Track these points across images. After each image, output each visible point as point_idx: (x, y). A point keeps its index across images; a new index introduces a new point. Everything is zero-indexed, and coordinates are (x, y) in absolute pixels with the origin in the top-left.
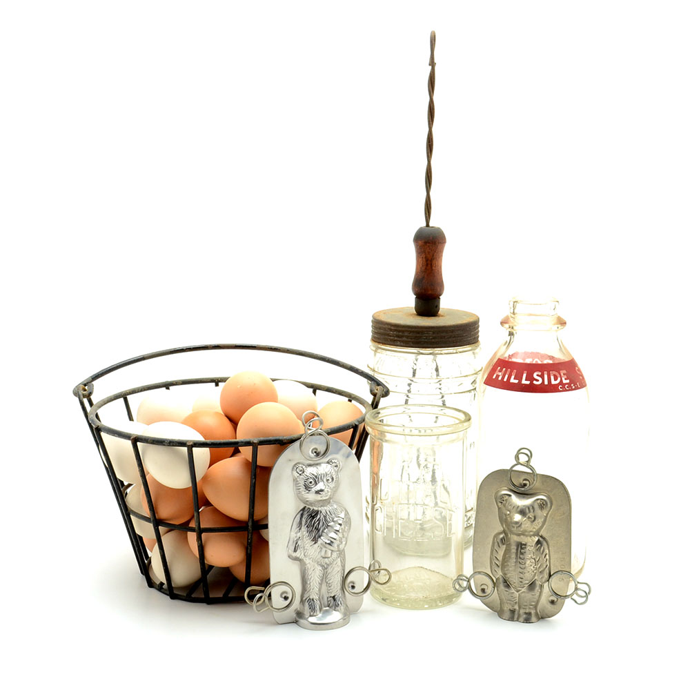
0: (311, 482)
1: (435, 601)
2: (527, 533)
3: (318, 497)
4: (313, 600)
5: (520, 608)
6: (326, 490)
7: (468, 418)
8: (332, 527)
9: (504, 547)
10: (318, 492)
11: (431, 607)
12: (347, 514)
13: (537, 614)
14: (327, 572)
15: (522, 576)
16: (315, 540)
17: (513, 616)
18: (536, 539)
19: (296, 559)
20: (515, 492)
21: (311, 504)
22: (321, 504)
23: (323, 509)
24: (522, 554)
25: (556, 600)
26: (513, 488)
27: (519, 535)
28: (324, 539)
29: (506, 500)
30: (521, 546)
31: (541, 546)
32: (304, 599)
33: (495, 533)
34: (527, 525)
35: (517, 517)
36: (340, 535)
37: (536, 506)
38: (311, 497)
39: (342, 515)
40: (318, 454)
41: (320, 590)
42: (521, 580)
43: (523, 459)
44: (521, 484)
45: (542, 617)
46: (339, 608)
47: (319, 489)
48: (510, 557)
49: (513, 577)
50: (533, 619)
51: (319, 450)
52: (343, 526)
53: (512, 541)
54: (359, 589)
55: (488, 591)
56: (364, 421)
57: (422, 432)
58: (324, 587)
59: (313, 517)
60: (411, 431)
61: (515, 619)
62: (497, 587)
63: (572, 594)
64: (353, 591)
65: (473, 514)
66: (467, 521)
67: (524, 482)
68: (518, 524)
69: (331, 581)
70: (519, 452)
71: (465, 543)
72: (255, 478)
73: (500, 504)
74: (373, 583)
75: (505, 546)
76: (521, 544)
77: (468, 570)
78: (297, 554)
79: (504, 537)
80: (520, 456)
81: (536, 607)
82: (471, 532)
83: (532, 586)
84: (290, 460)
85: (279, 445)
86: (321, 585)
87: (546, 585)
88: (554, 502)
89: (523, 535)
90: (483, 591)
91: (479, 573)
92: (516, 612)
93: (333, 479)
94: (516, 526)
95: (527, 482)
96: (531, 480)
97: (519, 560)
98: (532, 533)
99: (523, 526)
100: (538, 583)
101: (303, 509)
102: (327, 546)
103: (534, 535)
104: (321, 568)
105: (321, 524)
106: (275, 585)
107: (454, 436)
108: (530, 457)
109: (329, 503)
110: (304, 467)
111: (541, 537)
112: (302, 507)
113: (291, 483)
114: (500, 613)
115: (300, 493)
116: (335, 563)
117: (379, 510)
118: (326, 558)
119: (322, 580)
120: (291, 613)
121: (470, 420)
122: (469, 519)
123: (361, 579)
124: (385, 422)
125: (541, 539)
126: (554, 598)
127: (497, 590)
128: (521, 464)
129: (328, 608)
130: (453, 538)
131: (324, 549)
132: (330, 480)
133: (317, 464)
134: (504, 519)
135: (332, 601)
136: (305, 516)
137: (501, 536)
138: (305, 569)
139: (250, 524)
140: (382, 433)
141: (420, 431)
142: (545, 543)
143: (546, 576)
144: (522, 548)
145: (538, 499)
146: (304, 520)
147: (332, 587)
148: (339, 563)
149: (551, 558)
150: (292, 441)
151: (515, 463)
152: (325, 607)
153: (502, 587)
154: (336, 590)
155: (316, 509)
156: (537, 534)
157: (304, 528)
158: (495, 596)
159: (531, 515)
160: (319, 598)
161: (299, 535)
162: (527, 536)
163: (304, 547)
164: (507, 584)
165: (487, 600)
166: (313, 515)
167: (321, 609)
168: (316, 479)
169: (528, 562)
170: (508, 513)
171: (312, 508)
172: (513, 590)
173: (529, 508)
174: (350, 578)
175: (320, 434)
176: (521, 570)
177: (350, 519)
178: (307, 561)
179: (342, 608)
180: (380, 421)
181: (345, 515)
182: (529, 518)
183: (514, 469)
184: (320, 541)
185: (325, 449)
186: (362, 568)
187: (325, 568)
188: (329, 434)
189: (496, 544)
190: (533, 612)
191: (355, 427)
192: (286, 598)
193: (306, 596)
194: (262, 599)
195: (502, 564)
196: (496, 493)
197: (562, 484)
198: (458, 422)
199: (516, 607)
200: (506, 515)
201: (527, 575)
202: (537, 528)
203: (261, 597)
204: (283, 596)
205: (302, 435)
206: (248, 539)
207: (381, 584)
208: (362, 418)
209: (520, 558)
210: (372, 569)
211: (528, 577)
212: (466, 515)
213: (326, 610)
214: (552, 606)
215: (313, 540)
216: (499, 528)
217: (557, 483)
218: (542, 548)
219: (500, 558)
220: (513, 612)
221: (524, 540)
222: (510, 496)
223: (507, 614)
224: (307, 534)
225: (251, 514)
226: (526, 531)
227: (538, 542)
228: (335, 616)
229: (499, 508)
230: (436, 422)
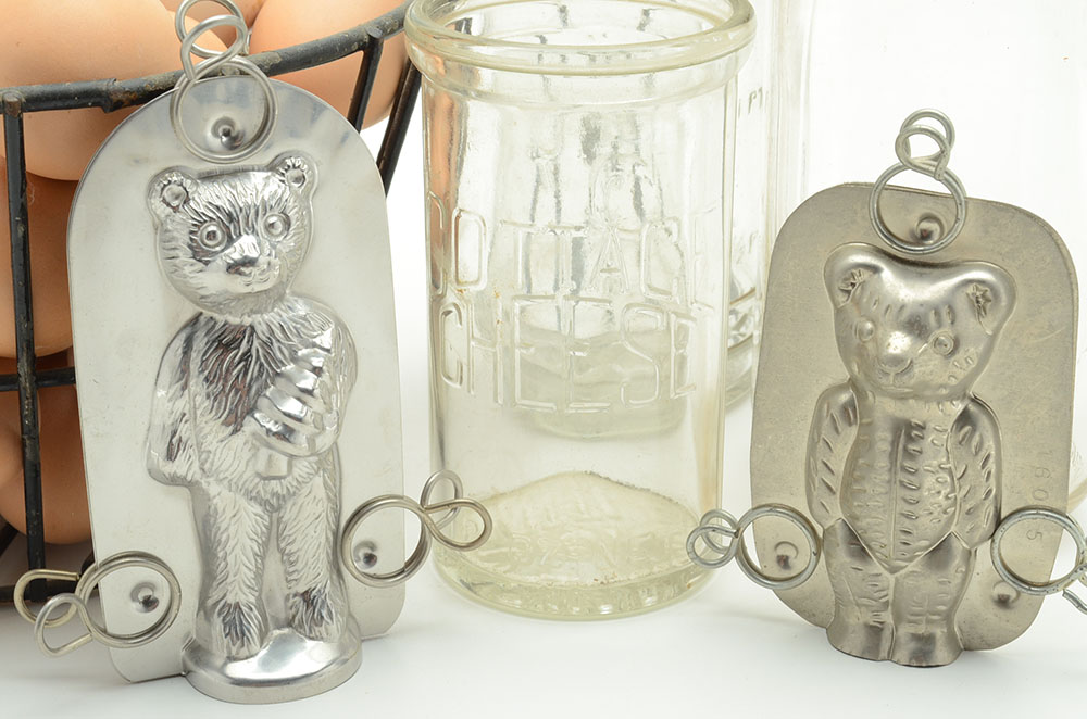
0: (212, 235)
1: (633, 588)
2: (928, 393)
3: (237, 285)
4: (237, 606)
5: (898, 618)
6: (263, 260)
7: (741, 12)
8: (289, 378)
9: (852, 433)
10: (235, 268)
11: (619, 613)
12: (342, 331)
13: (951, 637)
14: (279, 520)
15: (907, 524)
16: (235, 421)
17: (874, 645)
18: (959, 407)
19: (174, 481)
20: (893, 258)
21: (217, 306)
22: (251, 306)
23: (260, 321)
24: (909, 455)
25: (1013, 595)
26: (886, 245)
27: (902, 398)
28: (264, 420)
29: (863, 284)
30: (907, 432)
31: (974, 430)
32: (210, 602)
33: (824, 386)
34: (930, 367)
35: (899, 343)
36: (317, 404)
37: (962, 305)
38: (213, 280)
39: (326, 339)
40: (234, 141)
41: (259, 574)
42: (904, 537)
43: (923, 147)
44: (912, 233)
45: (967, 646)
46: (322, 629)
47: (237, 256)
48: (870, 466)
49: (880, 527)
50: (941, 652)
51: (239, 127)
52: (326, 377)
53: (878, 415)
54: (386, 563)
55: (798, 564)
56: (401, 25)
57: (601, 63)
58: (274, 566)
59: (227, 347)
60: (564, 58)
61: (884, 654)
62: (828, 556)
63: (1068, 579)
64: (371, 571)
65: (754, 308)
66: (737, 327)
67: (925, 225)
68: (902, 364)
69: (293, 548)
70: (908, 129)
71: (731, 393)
72: (25, 221)
73: (841, 298)
74: (434, 547)
75: (854, 430)
76: (909, 426)
77: (736, 499)
78: (180, 467)
79: (852, 400)
80: (914, 140)
81: (948, 618)
82: (750, 360)
83: (939, 553)
84: (137, 161)
85: (98, 109)
86: (263, 558)
87: (984, 550)
88: (1021, 292)
89: (916, 397)
90: (784, 561)
91: (772, 508)
92: (887, 634)
93: (287, 223)
94: (893, 371)
95: (934, 226)
96: (948, 220)
97: (901, 476)
98: (944, 392)
99: (916, 370)
100: (959, 546)
101: (195, 320)
102: (273, 440)
103: (951, 398)
104: (259, 510)
105: (253, 368)
106: (110, 563)
107: (697, 74)
108: (946, 140)
109: (281, 298)
110: (188, 183)
111: (975, 400)
112: (187, 316)
113: (147, 239)
114: (835, 633)
115: (177, 269)
116: (305, 491)
117: (453, 316)
118: (274, 478)
119: (265, 545)
120: (169, 646)
121: (748, 19)
122: (742, 322)
123: (397, 533)
124: (475, 30)
125: (972, 408)
126: (1007, 590)
127: (828, 564)
128: (917, 168)
129: (286, 631)
130: (689, 399)
131: (264, 452)
132: (280, 226)
133: (235, 173)
134: (854, 345)
135: (302, 607)
136: (200, 343)
137: (844, 397)
138: (208, 514)
139: (24, 369)
140: (469, 69)
141: (593, 59)
142: (984, 422)
143: (986, 524)
144: (910, 439)
145: (970, 282)
146: (196, 359)
147: (299, 566)
148: (321, 493)
149: (1005, 465)
150: (145, 96)
151: (895, 161)
152: (279, 627)
153: (842, 556)
154: (313, 570)
155: (234, 320)
156: (960, 393)
157: (197, 384)
158: (820, 579)
159: (945, 334)
160: (259, 598)
161: (181, 405)
162: (927, 400)
163: (199, 445)
164: (859, 547)
165: (794, 591)
166: (227, 341)
167: (263, 636)
168: (232, 223)
169: (929, 481)
170: (869, 325)
171: (221, 319)
172: (877, 567)
173: (937, 313)
174: (362, 532)
175: (242, 73)
176: (907, 508)
177: (352, 346)
178: (213, 489)
179: (334, 627)
180: (458, 25)
181: (337, 338)
182: (937, 343)
183: (895, 181)
184: (249, 425)
185: (258, 121)
186: (399, 500)
187: (273, 507)
188: (273, 70)
189: (827, 422)
190: (939, 632)
191: (370, 48)
192: (149, 603)
193: (215, 596)
194: (73, 610)
195: (846, 486)
196: (831, 262)
197: (1050, 233)
198: (707, 26)
199: (887, 617)
200: (861, 333)
201: (925, 521)
202: (961, 374)
203: (65, 606)
204: (141, 597)
205: (177, 77)
206: (22, 418)
207: (462, 548)
208: (394, 17)
209: (903, 469)
210: (431, 501)
211: (928, 528)
212: (733, 312)
213: (282, 635)
214: (1002, 613)
215: (226, 423)
216: (837, 371)
217: (1035, 229)
218: (977, 438)
219: (839, 466)
220: (875, 631)
221: (916, 412)
222: (875, 270)
223: (857, 639)
224: (207, 403)
225: (26, 336)
226: (925, 385)
227: (965, 418)
228: (309, 657)
229: (839, 312)
230: (641, 27)
